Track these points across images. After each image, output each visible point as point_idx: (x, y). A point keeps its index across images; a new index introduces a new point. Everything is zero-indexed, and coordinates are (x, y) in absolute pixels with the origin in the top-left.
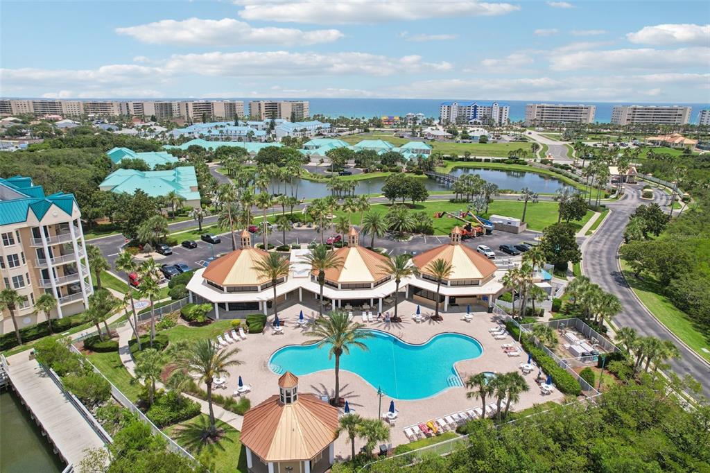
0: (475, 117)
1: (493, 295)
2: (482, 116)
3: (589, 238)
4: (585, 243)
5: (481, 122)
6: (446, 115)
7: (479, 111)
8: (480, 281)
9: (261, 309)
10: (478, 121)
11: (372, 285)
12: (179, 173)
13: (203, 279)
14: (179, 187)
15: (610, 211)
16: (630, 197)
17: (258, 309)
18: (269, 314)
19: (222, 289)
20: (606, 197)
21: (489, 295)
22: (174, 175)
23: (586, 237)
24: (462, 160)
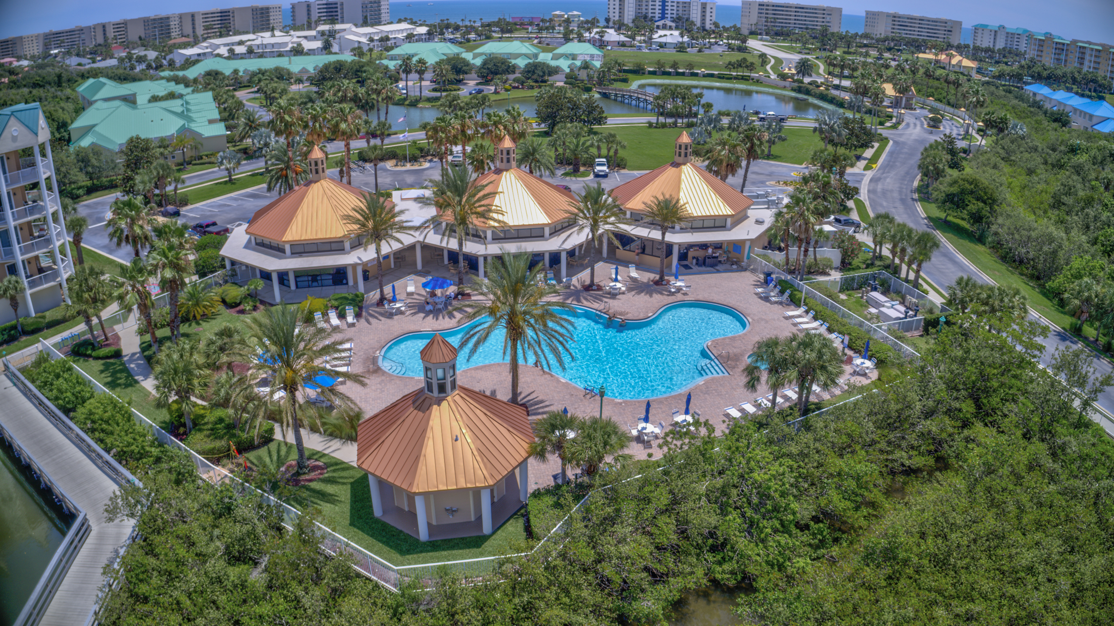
0: (663, 17)
1: (751, 240)
2: (674, 16)
3: (869, 174)
4: (866, 181)
5: (673, 25)
6: (617, 15)
7: (669, 8)
8: (729, 221)
9: (351, 283)
10: (669, 23)
11: (547, 231)
12: (187, 103)
13: (248, 236)
14: (190, 120)
15: (891, 142)
16: (912, 125)
17: (347, 284)
18: (367, 291)
19: (282, 251)
20: (881, 124)
21: (744, 241)
22: (182, 105)
23: (865, 172)
24: (653, 73)
